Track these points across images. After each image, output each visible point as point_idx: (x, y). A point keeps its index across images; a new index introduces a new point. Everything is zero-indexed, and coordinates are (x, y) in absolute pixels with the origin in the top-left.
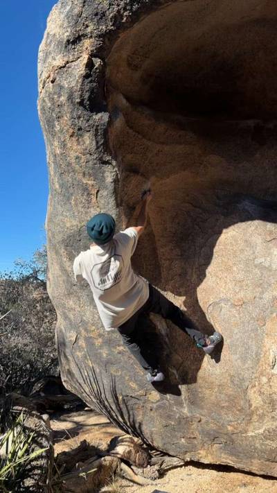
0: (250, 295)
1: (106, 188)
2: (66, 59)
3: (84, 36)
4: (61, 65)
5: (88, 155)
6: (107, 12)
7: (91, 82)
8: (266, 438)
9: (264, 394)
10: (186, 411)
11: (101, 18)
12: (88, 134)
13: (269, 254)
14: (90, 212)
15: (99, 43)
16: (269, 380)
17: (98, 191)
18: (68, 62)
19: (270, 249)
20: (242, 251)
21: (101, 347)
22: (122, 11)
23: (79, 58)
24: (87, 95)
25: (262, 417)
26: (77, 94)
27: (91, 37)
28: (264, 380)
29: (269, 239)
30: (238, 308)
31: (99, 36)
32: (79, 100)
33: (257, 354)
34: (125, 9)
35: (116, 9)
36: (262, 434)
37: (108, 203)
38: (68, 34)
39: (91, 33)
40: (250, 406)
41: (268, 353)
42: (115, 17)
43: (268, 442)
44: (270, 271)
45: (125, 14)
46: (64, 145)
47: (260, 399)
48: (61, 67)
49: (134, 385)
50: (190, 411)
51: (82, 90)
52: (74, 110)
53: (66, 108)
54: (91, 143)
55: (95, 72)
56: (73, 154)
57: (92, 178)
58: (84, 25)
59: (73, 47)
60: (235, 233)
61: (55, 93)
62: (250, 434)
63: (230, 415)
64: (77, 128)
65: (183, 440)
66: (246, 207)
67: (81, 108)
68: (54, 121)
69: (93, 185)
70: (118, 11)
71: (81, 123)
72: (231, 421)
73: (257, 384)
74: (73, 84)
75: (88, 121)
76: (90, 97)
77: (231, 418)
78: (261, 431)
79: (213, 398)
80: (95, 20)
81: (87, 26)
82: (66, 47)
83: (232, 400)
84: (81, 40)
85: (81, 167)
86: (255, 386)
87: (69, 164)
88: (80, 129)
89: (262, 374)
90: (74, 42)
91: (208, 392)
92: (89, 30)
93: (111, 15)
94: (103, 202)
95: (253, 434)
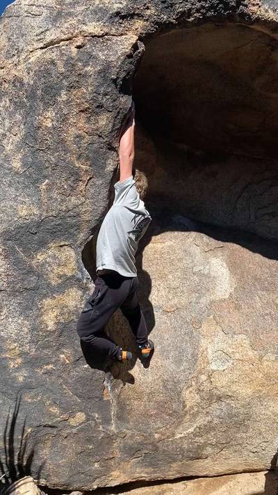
0: (184, 301)
1: (102, 177)
2: (106, 30)
3: (140, 16)
4: (96, 34)
5: (96, 137)
6: (178, 6)
7: (131, 63)
8: (195, 435)
9: (203, 391)
10: (113, 428)
11: (167, 8)
12: (108, 115)
13: (208, 263)
14: (70, 200)
15: (153, 29)
16: (209, 377)
17: (90, 178)
18: (107, 34)
19: (208, 259)
20: (180, 260)
21: (18, 369)
22: (194, 11)
23: (122, 35)
24: (123, 75)
25: (195, 415)
26: (115, 70)
27: (147, 20)
28: (203, 377)
29: (206, 250)
30: (170, 314)
31: (157, 23)
32: (115, 77)
33: (194, 356)
34: (198, 11)
35: (189, 6)
36: (192, 433)
37: (99, 193)
38: (121, 6)
39: (150, 16)
40: (185, 406)
41: (205, 353)
42: (183, 13)
43: (197, 439)
44: (209, 277)
45: (195, 15)
46: (64, 119)
47: (197, 397)
48: (96, 36)
49: (55, 410)
50: (117, 427)
51: (121, 67)
52: (102, 85)
53: (90, 80)
54: (107, 125)
55: (137, 55)
56: (73, 131)
57: (89, 163)
58: (144, 6)
59: (121, 21)
60: (172, 243)
61: (79, 60)
62: (178, 436)
63: (158, 423)
64: (95, 105)
65: (96, 465)
66: (181, 221)
67: (113, 85)
68: (62, 88)
69: (86, 171)
70: (190, 10)
71: (105, 101)
72: (159, 428)
73: (193, 383)
74: (112, 58)
75: (114, 101)
76: (125, 77)
77: (160, 425)
78: (191, 430)
79: (142, 407)
80: (160, 6)
81: (148, 8)
82: (111, 17)
83: (161, 406)
84: (133, 18)
85: (79, 148)
86: (191, 386)
87: (63, 141)
88: (100, 106)
89: (200, 373)
90: (123, 17)
91: (136, 403)
92: (148, 12)
93: (181, 10)
94: (92, 191)
95: (182, 435)
